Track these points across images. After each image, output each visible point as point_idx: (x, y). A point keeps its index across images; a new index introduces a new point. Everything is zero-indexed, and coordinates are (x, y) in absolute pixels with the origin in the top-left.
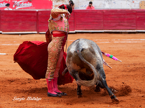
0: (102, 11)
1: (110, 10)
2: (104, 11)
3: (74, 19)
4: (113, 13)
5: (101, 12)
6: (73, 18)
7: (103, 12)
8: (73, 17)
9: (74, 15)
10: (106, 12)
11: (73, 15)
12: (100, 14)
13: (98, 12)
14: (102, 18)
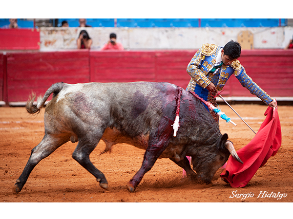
0: (152, 54)
1: (170, 51)
2: (158, 55)
3: (90, 73)
4: (179, 59)
5: (150, 56)
6: (87, 71)
7: (156, 57)
8: (87, 69)
9: (90, 62)
10: (161, 57)
11: (88, 63)
12: (148, 62)
13: (145, 56)
14: (153, 70)
